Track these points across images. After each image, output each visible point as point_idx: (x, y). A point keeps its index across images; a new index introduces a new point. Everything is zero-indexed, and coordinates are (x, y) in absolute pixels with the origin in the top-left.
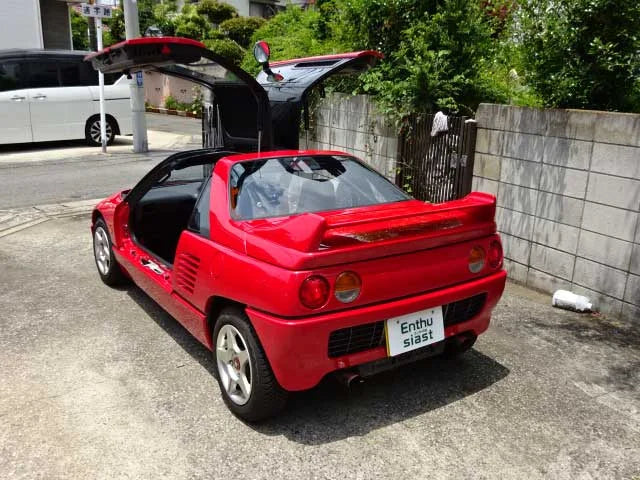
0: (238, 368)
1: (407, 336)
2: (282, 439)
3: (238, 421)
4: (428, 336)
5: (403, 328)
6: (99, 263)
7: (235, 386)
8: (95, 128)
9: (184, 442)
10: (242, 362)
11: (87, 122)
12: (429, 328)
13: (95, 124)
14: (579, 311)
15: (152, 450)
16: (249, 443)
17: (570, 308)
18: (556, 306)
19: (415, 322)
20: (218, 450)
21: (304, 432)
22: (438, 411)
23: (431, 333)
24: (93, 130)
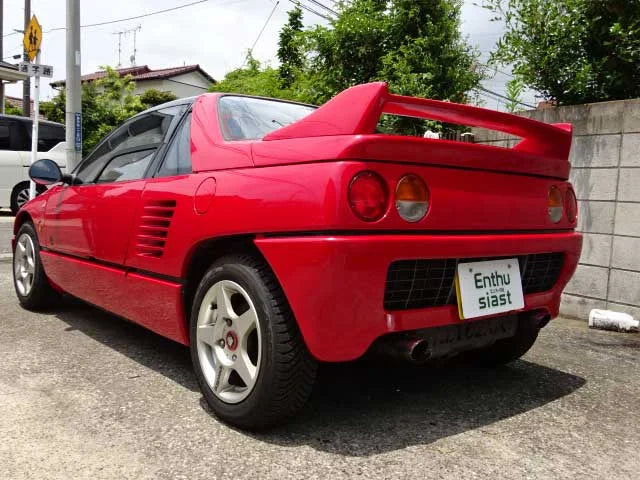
0: (233, 347)
1: (482, 293)
2: (306, 449)
3: (231, 431)
4: (506, 297)
5: (477, 281)
6: (19, 283)
7: (226, 376)
8: (22, 195)
9: (148, 455)
10: (242, 333)
11: (14, 189)
12: (506, 287)
13: (23, 192)
14: (624, 330)
15: (93, 467)
16: (257, 456)
17: (612, 328)
18: (594, 327)
19: (490, 276)
20: (207, 465)
21: (338, 442)
22: (520, 417)
23: (509, 295)
24: (19, 198)
